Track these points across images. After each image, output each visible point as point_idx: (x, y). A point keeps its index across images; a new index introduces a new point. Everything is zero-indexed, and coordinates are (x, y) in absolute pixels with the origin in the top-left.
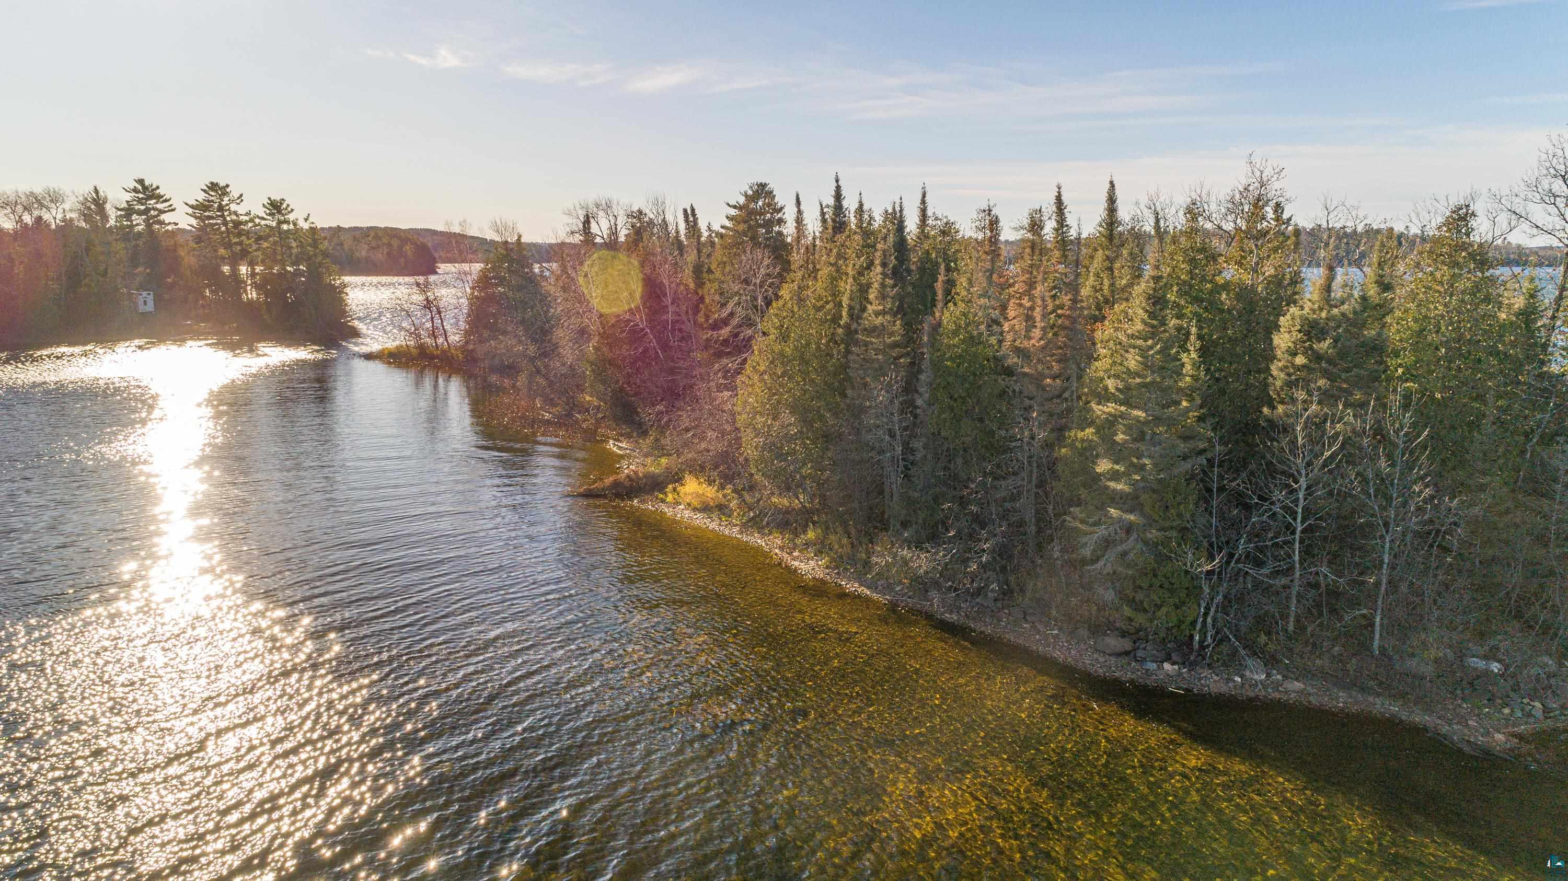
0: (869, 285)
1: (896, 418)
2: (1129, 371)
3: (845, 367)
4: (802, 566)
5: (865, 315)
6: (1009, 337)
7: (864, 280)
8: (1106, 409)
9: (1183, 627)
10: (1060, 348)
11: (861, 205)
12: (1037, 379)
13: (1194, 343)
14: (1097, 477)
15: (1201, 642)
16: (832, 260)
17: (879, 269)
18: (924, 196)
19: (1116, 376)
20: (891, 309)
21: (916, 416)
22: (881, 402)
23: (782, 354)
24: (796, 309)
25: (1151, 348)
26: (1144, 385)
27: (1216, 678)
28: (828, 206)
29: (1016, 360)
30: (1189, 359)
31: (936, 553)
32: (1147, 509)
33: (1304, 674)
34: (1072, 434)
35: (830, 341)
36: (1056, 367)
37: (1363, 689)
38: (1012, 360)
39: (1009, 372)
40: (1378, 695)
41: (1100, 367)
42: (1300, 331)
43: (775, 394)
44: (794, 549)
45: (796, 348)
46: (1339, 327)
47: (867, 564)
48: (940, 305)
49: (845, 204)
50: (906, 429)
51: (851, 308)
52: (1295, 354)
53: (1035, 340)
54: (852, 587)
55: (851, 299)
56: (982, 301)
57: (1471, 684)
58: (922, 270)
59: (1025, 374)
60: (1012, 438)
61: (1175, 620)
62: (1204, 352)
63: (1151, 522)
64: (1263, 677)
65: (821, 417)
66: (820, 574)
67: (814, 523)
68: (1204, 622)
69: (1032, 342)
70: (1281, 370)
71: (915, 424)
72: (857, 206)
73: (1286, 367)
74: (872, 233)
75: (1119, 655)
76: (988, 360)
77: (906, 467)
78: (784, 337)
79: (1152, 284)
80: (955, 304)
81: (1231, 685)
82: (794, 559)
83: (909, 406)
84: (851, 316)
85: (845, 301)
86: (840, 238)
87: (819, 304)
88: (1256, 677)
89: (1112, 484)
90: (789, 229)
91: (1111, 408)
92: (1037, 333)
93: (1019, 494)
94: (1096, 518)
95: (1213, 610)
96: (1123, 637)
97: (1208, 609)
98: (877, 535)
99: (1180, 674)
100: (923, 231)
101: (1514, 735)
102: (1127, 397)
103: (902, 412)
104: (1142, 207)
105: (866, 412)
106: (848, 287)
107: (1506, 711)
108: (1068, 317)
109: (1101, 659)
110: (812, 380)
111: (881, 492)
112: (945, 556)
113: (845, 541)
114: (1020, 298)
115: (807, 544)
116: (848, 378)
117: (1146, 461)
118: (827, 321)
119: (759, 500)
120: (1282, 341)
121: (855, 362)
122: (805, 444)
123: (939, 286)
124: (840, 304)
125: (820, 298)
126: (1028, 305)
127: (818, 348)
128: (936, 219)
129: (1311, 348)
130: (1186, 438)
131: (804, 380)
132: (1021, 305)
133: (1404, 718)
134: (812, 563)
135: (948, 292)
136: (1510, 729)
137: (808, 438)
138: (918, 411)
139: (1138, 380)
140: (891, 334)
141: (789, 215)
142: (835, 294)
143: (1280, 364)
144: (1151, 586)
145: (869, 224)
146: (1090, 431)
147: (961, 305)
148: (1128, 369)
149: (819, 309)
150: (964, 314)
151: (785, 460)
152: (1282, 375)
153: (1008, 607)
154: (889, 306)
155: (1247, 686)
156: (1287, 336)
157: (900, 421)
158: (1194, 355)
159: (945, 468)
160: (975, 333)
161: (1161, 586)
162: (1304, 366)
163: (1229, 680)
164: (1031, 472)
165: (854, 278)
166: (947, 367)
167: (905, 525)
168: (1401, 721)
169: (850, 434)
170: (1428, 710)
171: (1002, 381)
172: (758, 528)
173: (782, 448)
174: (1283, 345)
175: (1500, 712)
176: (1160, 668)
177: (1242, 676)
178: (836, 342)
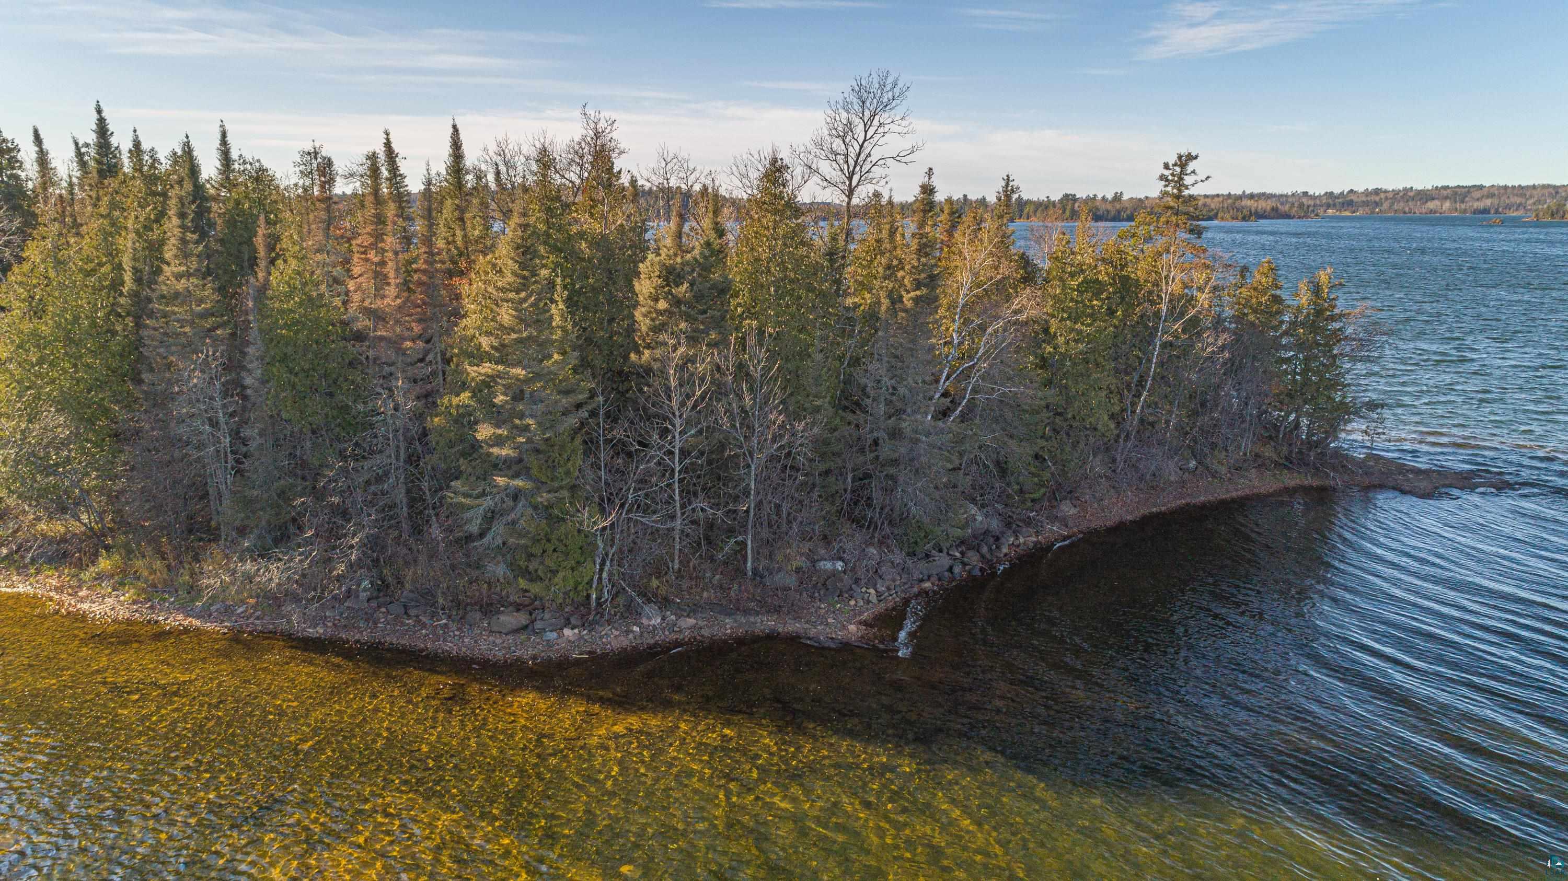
0: (162, 242)
1: (218, 403)
2: (502, 327)
3: (137, 345)
4: (95, 607)
5: (161, 278)
6: (356, 297)
7: (154, 235)
8: (482, 370)
9: (580, 588)
10: (419, 306)
11: (137, 144)
12: (395, 343)
13: (560, 294)
14: (475, 446)
15: (598, 598)
16: (103, 210)
17: (175, 221)
18: (224, 135)
19: (488, 333)
20: (197, 270)
21: (245, 398)
22: (195, 385)
23: (34, 334)
24: (52, 274)
25: (525, 300)
26: (520, 341)
27: (616, 633)
28: (87, 145)
29: (367, 322)
30: (557, 310)
31: (291, 560)
32: (534, 472)
33: (694, 610)
34: (446, 400)
35: (109, 314)
36: (417, 328)
37: (747, 612)
38: (362, 323)
39: (359, 337)
40: (758, 613)
41: (470, 323)
42: (659, 277)
43: (28, 388)
44: (80, 587)
45: (58, 326)
46: (693, 271)
47: (194, 590)
48: (263, 264)
49: (114, 141)
50: (232, 415)
51: (135, 270)
52: (656, 300)
53: (391, 298)
54: (177, 620)
55: (135, 259)
56: (319, 257)
57: (824, 585)
58: (231, 223)
59: (381, 338)
60: (375, 412)
61: (571, 582)
62: (569, 302)
63: (540, 484)
64: (659, 620)
65: (106, 412)
66: (123, 613)
67: (107, 548)
68: (600, 578)
69: (387, 301)
70: (645, 316)
71: (244, 409)
72: (130, 145)
73: (650, 312)
74: (158, 178)
75: (516, 631)
76: (333, 325)
77: (238, 461)
78: (38, 312)
79: (519, 233)
80: (285, 261)
81: (631, 636)
82: (82, 600)
83: (235, 388)
84: (138, 280)
85: (127, 262)
86: (112, 183)
87: (89, 267)
88: (653, 622)
89: (495, 451)
90: (29, 171)
91: (487, 368)
92: (391, 291)
93: (386, 474)
94: (480, 490)
95: (608, 563)
96: (518, 610)
97: (603, 564)
98: (204, 549)
99: (581, 637)
100: (228, 178)
101: (860, 623)
102: (502, 355)
103: (225, 394)
104: (491, 153)
105: (173, 399)
106: (130, 244)
107: (852, 603)
108: (424, 272)
109: (498, 641)
110: (88, 366)
111: (206, 495)
112: (301, 561)
113: (158, 564)
114: (364, 253)
115: (99, 577)
116: (141, 358)
117: (530, 421)
118: (104, 287)
119: (16, 532)
120: (644, 287)
121: (152, 338)
122: (84, 448)
123: (259, 241)
124: (119, 267)
125: (88, 260)
126: (376, 260)
127: (93, 324)
128: (245, 162)
129: (670, 292)
130: (567, 392)
131: (75, 366)
132: (367, 260)
133: (780, 630)
134: (110, 601)
135: (271, 248)
136: (858, 618)
137: (87, 441)
138: (249, 392)
139: (514, 336)
140: (201, 301)
141: (28, 154)
142: (113, 254)
143: (643, 310)
144: (544, 552)
145: (152, 166)
146: (465, 396)
147: (293, 263)
148: (501, 325)
149: (88, 274)
150: (299, 273)
151: (55, 473)
152: (648, 321)
153: (385, 604)
154: (194, 266)
155: (645, 635)
156: (648, 282)
157: (224, 406)
158: (561, 306)
159: (292, 456)
160: (314, 294)
161: (555, 550)
162: (665, 311)
163: (628, 632)
164: (398, 447)
165: (137, 232)
166: (282, 336)
167: (242, 531)
168: (779, 634)
169: (153, 429)
170: (797, 618)
171: (353, 349)
172: (18, 569)
173: (47, 456)
174: (644, 291)
175: (849, 605)
176: (561, 636)
177: (640, 625)
178: (119, 315)
